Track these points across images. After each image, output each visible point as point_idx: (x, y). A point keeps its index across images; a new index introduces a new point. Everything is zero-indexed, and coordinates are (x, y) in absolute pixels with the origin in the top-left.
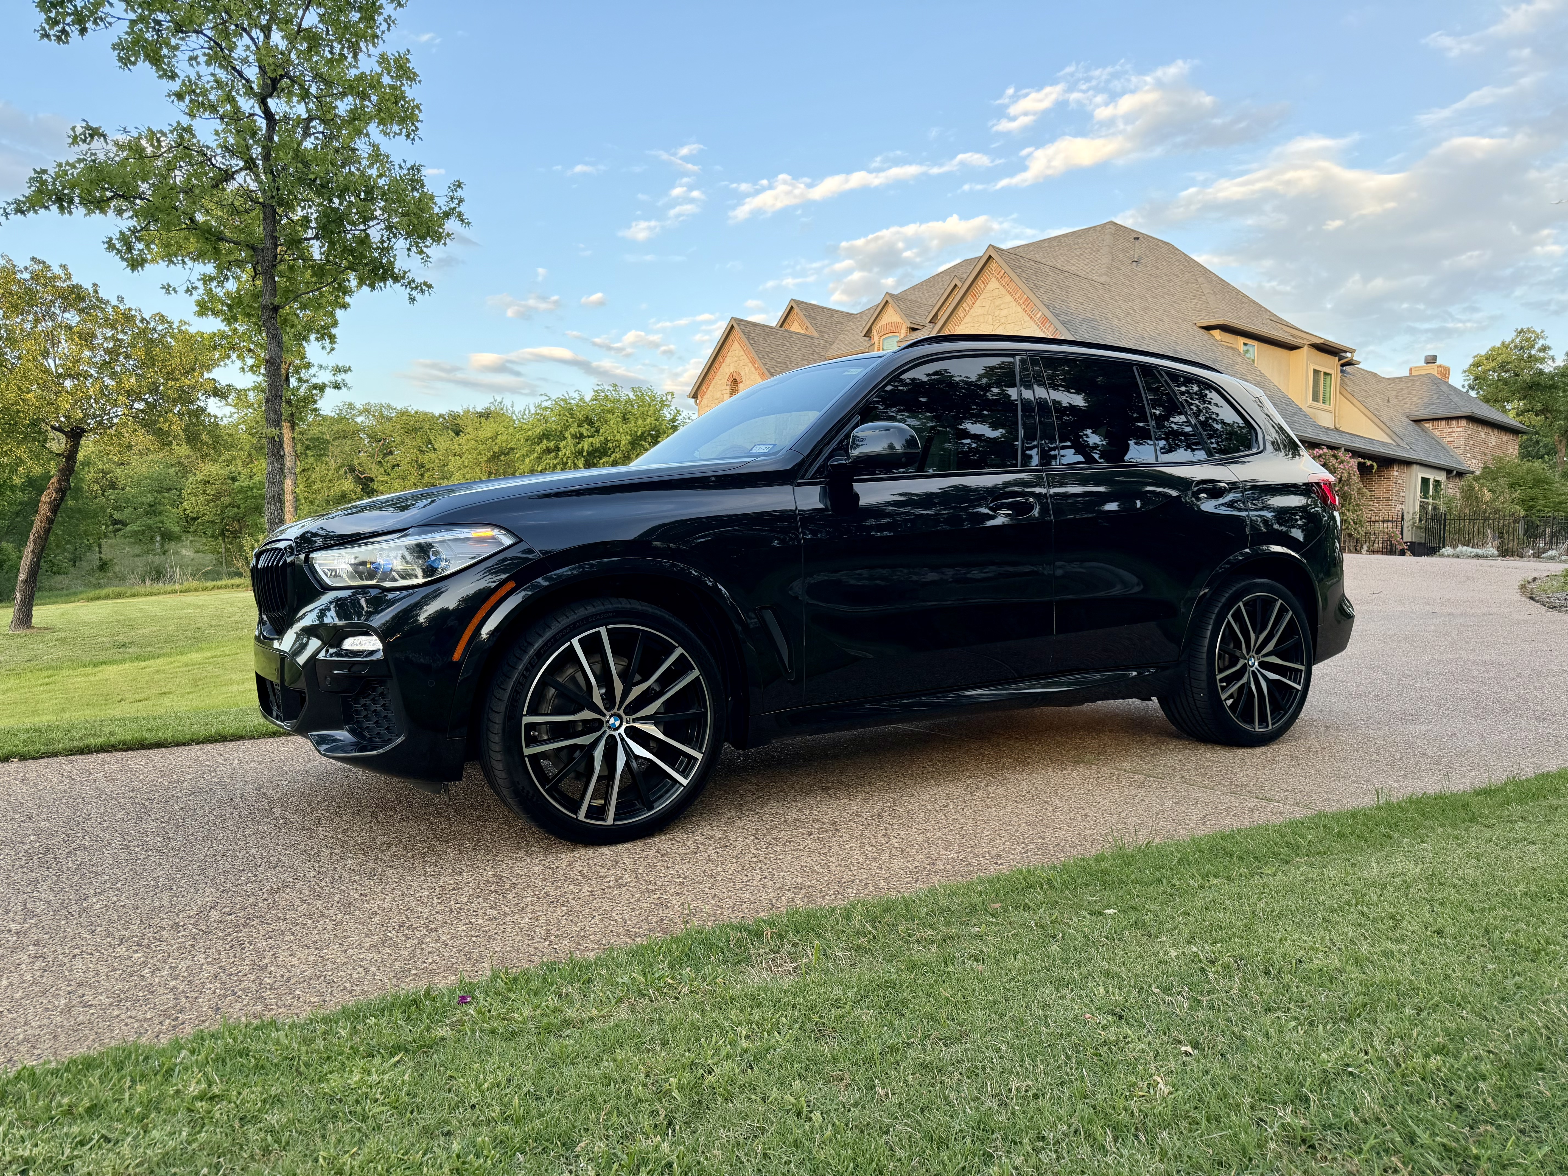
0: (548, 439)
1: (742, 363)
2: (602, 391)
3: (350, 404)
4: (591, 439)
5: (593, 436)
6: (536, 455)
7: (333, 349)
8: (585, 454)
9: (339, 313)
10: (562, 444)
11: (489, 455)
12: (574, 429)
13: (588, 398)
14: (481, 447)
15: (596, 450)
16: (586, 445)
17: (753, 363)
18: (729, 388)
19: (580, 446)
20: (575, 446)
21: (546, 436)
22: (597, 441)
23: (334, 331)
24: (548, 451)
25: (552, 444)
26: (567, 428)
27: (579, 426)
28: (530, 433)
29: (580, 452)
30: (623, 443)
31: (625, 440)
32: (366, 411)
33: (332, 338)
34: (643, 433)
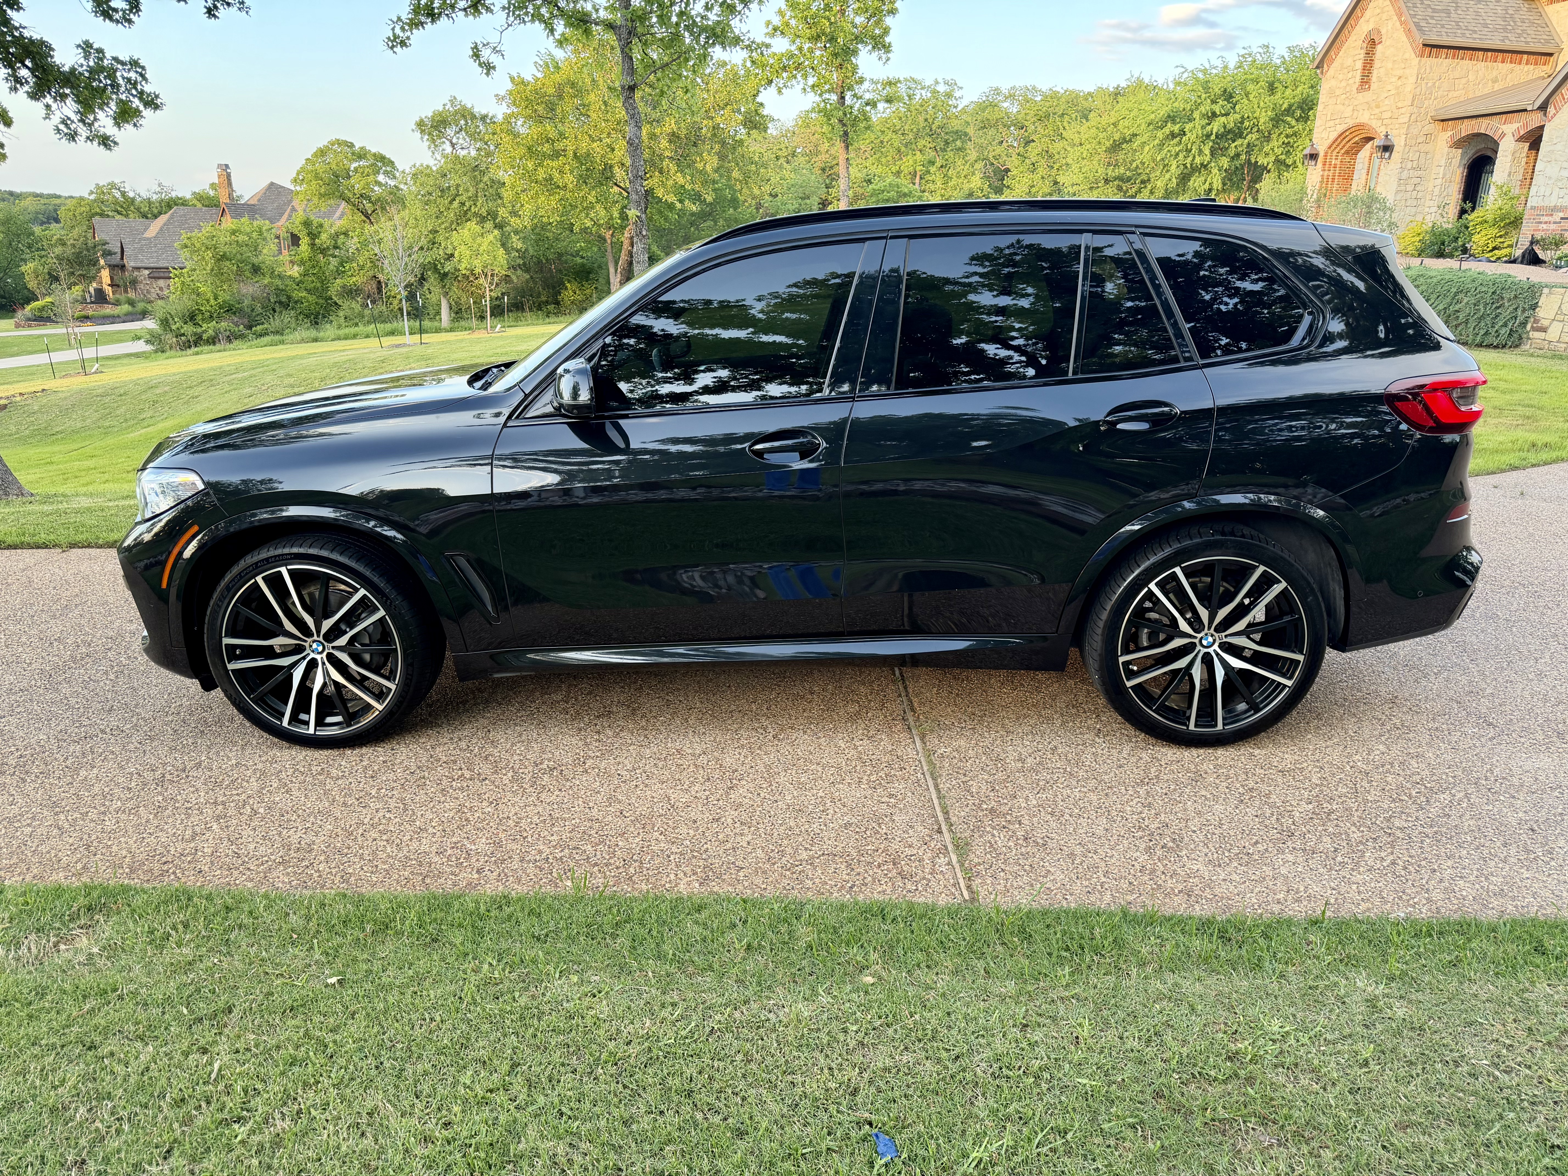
0: (1174, 122)
1: (1384, 16)
2: (1250, 55)
3: (997, 89)
4: (1223, 119)
5: (1227, 114)
6: (1157, 142)
7: (888, 59)
8: (1213, 137)
9: (889, 21)
10: (1188, 127)
11: (1108, 144)
12: (1206, 108)
13: (1232, 65)
14: (1101, 135)
15: (1230, 131)
16: (1216, 126)
17: (1400, 15)
18: (1363, 52)
19: (1209, 128)
20: (1203, 127)
21: (1171, 118)
22: (1231, 121)
23: (887, 40)
24: (1173, 135)
25: (1176, 128)
26: (1198, 105)
27: (1214, 102)
28: (1153, 116)
29: (1208, 136)
30: (1262, 121)
31: (1264, 118)
32: (1011, 96)
33: (887, 48)
34: (1290, 106)
